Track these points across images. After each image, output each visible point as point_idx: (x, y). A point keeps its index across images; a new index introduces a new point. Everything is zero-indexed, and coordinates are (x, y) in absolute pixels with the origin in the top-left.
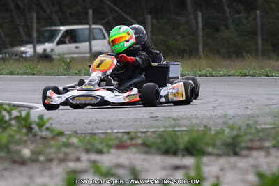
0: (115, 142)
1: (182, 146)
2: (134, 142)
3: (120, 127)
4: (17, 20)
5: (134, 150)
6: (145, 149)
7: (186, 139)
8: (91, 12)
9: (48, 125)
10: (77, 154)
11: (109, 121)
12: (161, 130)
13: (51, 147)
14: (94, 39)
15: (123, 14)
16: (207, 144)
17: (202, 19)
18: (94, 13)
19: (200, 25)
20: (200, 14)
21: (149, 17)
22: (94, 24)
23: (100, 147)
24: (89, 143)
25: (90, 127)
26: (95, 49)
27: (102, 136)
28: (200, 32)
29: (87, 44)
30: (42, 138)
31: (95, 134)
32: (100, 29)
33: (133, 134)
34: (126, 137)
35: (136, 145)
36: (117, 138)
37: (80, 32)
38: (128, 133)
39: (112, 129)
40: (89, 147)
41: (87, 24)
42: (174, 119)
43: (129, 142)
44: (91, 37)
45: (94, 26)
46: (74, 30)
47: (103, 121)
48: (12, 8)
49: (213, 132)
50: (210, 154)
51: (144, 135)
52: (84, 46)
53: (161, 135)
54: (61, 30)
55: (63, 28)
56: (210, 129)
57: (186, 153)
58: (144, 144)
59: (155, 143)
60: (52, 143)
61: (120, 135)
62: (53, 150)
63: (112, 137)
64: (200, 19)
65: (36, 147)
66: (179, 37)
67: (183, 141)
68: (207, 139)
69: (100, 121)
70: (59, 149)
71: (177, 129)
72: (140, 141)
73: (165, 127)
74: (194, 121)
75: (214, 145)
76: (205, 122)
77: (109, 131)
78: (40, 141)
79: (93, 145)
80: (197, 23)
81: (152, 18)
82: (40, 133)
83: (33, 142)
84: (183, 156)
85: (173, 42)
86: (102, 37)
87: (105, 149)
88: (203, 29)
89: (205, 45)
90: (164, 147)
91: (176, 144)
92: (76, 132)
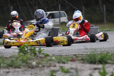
0: (70, 59)
1: (97, 60)
2: (78, 58)
3: (72, 52)
4: (30, 10)
5: (78, 62)
6: (83, 61)
7: (99, 57)
8: (60, 6)
9: (43, 52)
10: (55, 64)
11: (68, 50)
12: (89, 53)
13: (44, 61)
14: (61, 17)
15: (73, 6)
16: (108, 59)
17: (106, 8)
18: (61, 6)
19: (105, 10)
20: (104, 6)
21: (84, 7)
22: (61, 10)
23: (64, 61)
24: (60, 59)
25: (60, 53)
26: (61, 21)
27: (65, 56)
28: (105, 13)
30: (40, 57)
31: (62, 56)
32: (64, 13)
33: (77, 55)
34: (74, 57)
35: (78, 60)
36: (71, 57)
37: (56, 14)
38: (75, 55)
39: (69, 53)
40: (59, 61)
41: (58, 10)
42: (94, 49)
43: (76, 59)
44: (60, 16)
45: (61, 12)
46: (53, 13)
47: (65, 50)
48: (28, 4)
49: (110, 54)
50: (109, 63)
51: (82, 56)
52: (57, 20)
53: (89, 56)
54: (48, 13)
55: (49, 13)
56: (109, 53)
57: (99, 63)
58: (82, 60)
59: (86, 59)
60: (44, 59)
61: (72, 56)
62: (45, 62)
63: (69, 57)
64: (105, 8)
65: (38, 61)
66: (96, 16)
67: (98, 58)
68: (108, 57)
69: (64, 50)
70: (47, 62)
71: (96, 53)
72: (80, 58)
73: (91, 52)
74: (103, 50)
75: (111, 60)
76: (107, 50)
77: (68, 54)
78: (40, 59)
79: (61, 60)
80: (103, 9)
81: (85, 8)
82: (40, 56)
83: (36, 59)
84: (98, 64)
85: (94, 17)
86: (64, 16)
87: (66, 62)
88: (106, 12)
89: (107, 19)
90: (90, 60)
91: (95, 59)
92: (54, 55)
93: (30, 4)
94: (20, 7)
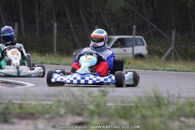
4: (87, 30)
8: (134, 27)
14: (137, 45)
21: (174, 32)
22: (136, 35)
29: (131, 48)
32: (141, 39)
46: (123, 39)
54: (114, 38)
55: (116, 37)
86: (142, 44)
93: (88, 21)
94: (71, 26)
